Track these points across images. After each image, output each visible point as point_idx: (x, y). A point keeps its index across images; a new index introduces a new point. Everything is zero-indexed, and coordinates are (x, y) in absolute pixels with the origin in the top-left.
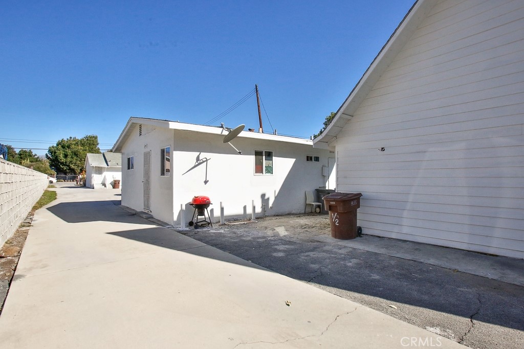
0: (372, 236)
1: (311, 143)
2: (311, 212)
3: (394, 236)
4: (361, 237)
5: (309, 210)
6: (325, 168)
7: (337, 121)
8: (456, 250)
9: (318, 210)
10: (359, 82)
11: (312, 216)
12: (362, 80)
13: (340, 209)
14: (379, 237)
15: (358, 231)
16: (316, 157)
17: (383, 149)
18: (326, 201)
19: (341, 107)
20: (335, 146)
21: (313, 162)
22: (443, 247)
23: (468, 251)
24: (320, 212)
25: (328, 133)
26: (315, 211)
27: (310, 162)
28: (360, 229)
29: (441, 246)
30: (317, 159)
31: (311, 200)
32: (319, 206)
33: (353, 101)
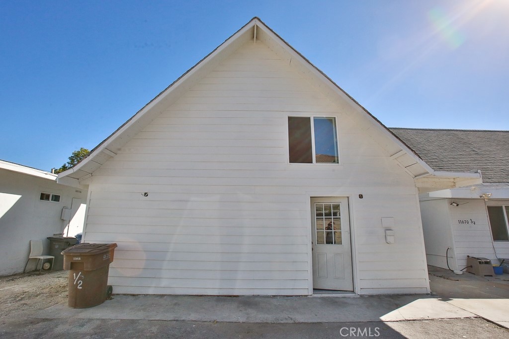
0: (125, 295)
1: (53, 177)
2: (36, 270)
3: (151, 291)
4: (111, 299)
5: (31, 267)
6: (67, 210)
7: (97, 155)
8: (209, 297)
9: (47, 266)
10: (131, 119)
11: (35, 276)
12: (134, 118)
13: (88, 266)
14: (133, 295)
15: (108, 292)
16: (55, 196)
17: (146, 194)
18: (67, 256)
19: (105, 140)
20: (88, 186)
21: (51, 202)
22: (198, 296)
23: (218, 296)
24: (50, 269)
25: (82, 167)
26: (43, 268)
27: (45, 202)
28: (111, 288)
29: (196, 295)
30: (56, 198)
31: (38, 253)
32: (49, 261)
33: (120, 137)
